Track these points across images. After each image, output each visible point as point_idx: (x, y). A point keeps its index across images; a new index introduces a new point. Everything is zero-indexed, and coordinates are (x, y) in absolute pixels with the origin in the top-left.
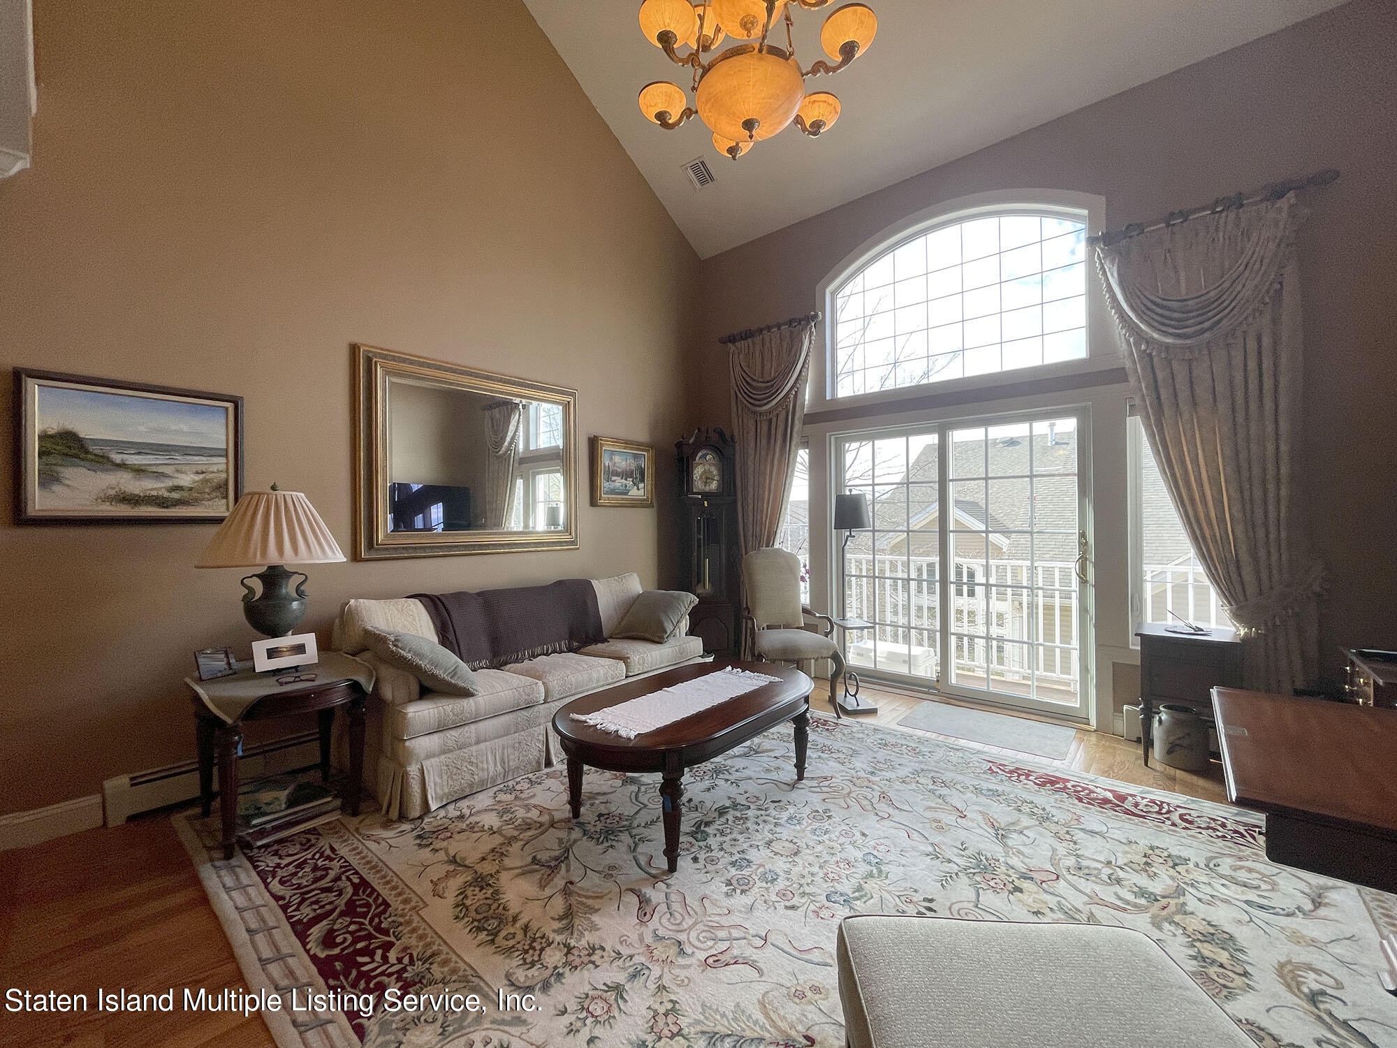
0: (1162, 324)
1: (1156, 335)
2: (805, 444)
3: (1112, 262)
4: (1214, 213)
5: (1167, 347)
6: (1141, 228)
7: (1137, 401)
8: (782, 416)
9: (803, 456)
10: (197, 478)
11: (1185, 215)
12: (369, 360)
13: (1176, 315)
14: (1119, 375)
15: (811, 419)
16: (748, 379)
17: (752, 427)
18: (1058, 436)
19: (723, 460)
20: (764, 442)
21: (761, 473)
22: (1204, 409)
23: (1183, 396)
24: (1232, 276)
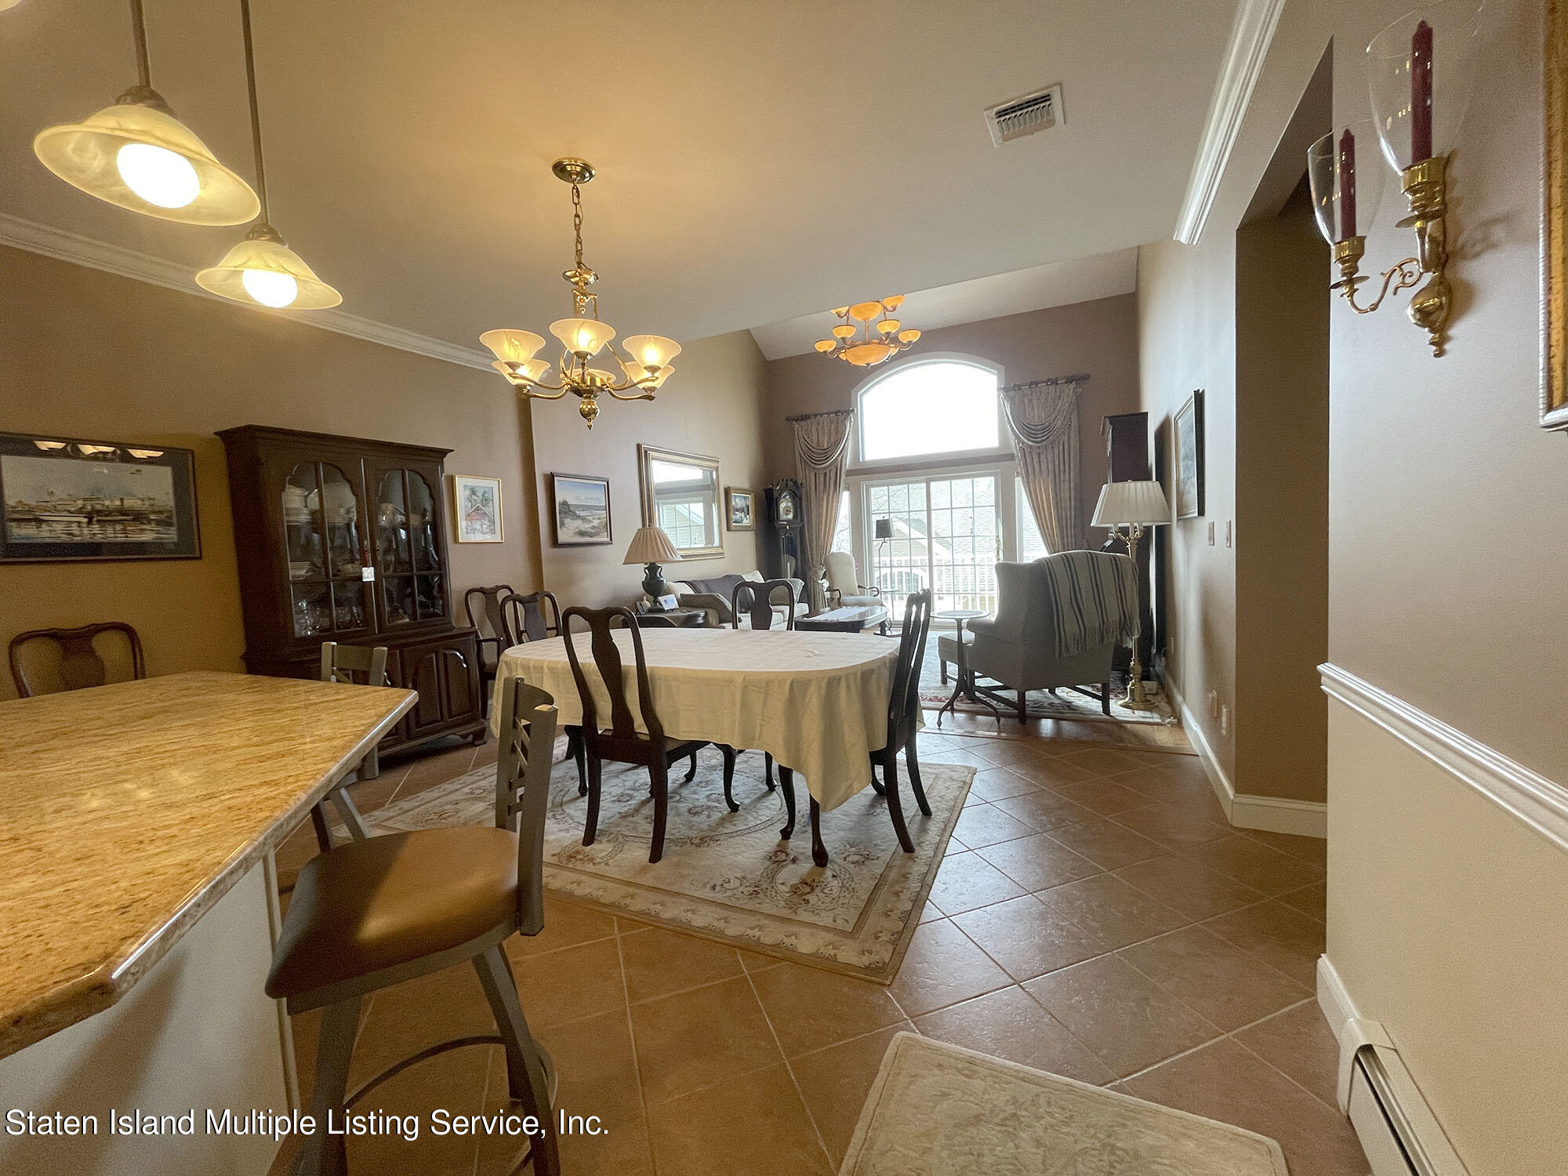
0: (1029, 436)
2: (848, 489)
4: (1047, 385)
6: (1019, 387)
7: (1019, 470)
8: (834, 471)
9: (845, 496)
10: (599, 521)
11: (1037, 384)
12: (646, 452)
14: (1011, 457)
15: (850, 473)
16: (810, 447)
17: (812, 475)
18: (985, 486)
19: (797, 499)
20: (822, 486)
21: (821, 507)
22: (1045, 476)
23: (1037, 470)
24: (1054, 416)
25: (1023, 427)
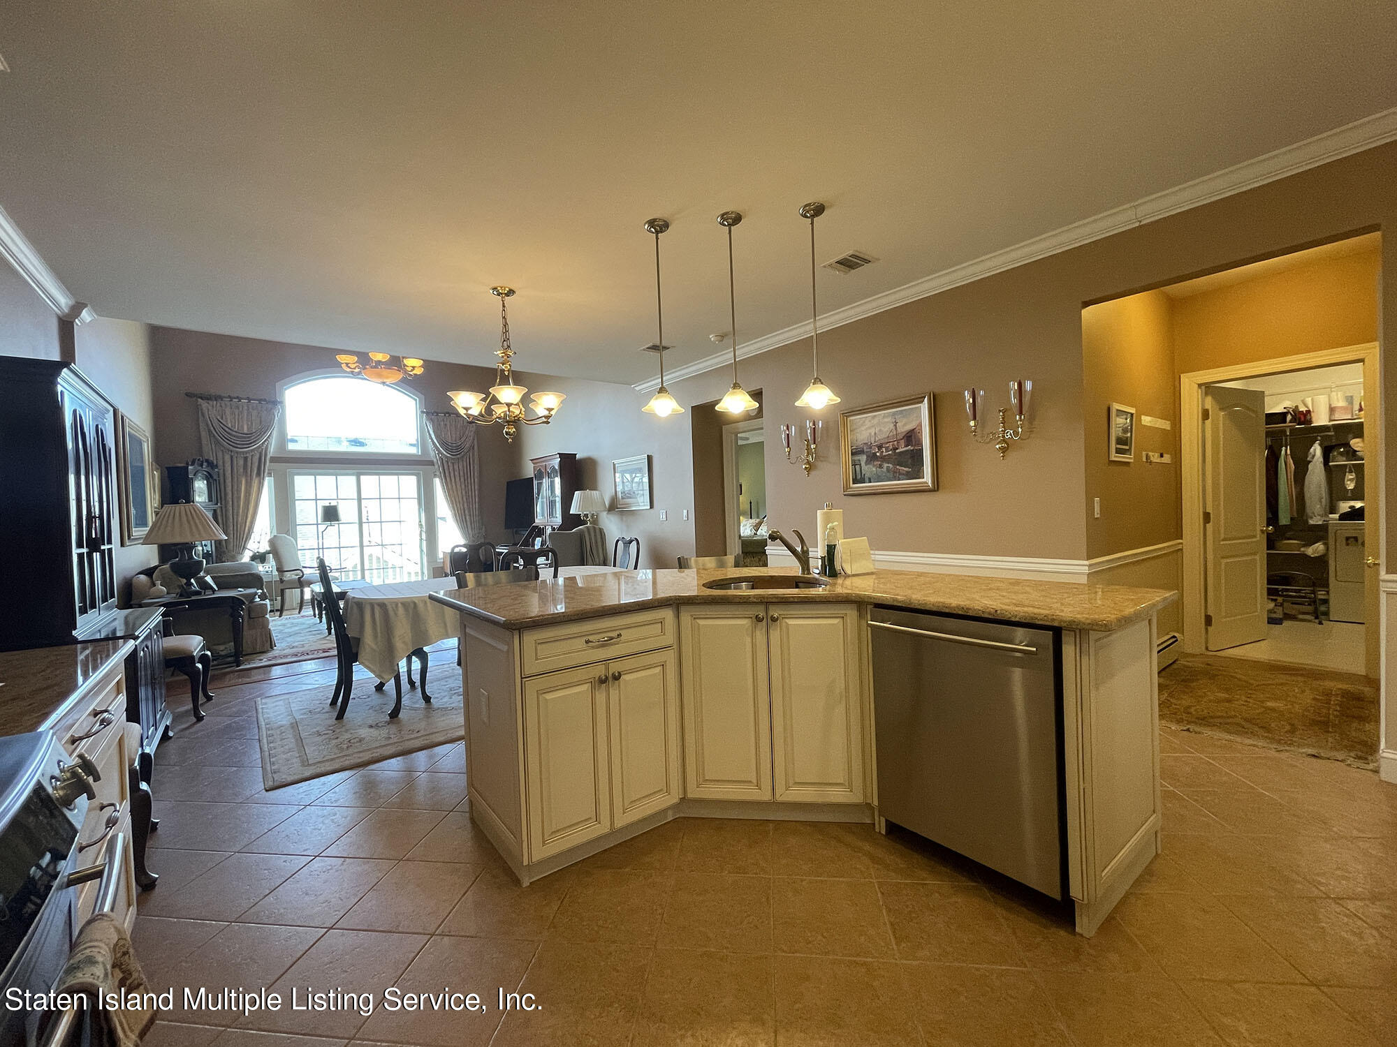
0: (446, 450)
1: (444, 453)
2: (270, 475)
3: (430, 423)
5: (447, 457)
7: (438, 473)
8: (258, 455)
9: (268, 484)
13: (450, 447)
14: (431, 463)
16: (225, 428)
17: (227, 458)
20: (242, 470)
21: (239, 491)
22: (458, 479)
23: (452, 475)
24: (463, 440)
25: (443, 444)
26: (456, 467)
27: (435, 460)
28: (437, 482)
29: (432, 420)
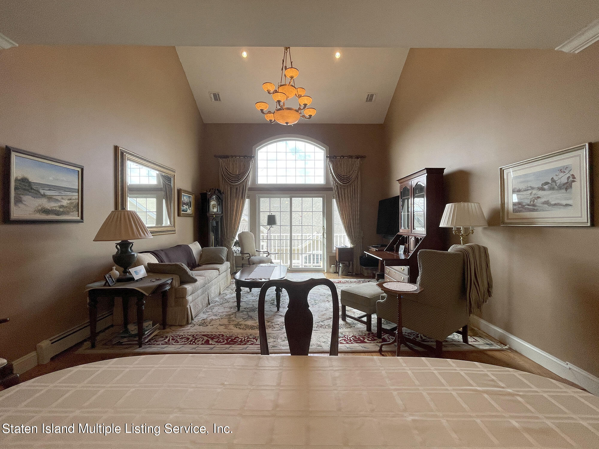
0: (340, 180)
1: (339, 182)
2: (248, 197)
3: (331, 163)
4: (348, 158)
5: (341, 185)
6: (336, 157)
7: (335, 196)
8: (241, 188)
9: (247, 201)
10: (68, 202)
11: (344, 157)
12: (122, 154)
13: (343, 178)
14: (331, 189)
15: (251, 189)
16: (229, 173)
17: (229, 189)
18: (318, 202)
19: (220, 201)
20: (234, 195)
21: (233, 206)
22: (347, 199)
23: (343, 196)
24: (351, 172)
25: (338, 176)
26: (346, 192)
27: (333, 187)
28: (334, 201)
29: (332, 161)
